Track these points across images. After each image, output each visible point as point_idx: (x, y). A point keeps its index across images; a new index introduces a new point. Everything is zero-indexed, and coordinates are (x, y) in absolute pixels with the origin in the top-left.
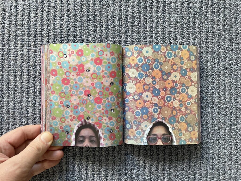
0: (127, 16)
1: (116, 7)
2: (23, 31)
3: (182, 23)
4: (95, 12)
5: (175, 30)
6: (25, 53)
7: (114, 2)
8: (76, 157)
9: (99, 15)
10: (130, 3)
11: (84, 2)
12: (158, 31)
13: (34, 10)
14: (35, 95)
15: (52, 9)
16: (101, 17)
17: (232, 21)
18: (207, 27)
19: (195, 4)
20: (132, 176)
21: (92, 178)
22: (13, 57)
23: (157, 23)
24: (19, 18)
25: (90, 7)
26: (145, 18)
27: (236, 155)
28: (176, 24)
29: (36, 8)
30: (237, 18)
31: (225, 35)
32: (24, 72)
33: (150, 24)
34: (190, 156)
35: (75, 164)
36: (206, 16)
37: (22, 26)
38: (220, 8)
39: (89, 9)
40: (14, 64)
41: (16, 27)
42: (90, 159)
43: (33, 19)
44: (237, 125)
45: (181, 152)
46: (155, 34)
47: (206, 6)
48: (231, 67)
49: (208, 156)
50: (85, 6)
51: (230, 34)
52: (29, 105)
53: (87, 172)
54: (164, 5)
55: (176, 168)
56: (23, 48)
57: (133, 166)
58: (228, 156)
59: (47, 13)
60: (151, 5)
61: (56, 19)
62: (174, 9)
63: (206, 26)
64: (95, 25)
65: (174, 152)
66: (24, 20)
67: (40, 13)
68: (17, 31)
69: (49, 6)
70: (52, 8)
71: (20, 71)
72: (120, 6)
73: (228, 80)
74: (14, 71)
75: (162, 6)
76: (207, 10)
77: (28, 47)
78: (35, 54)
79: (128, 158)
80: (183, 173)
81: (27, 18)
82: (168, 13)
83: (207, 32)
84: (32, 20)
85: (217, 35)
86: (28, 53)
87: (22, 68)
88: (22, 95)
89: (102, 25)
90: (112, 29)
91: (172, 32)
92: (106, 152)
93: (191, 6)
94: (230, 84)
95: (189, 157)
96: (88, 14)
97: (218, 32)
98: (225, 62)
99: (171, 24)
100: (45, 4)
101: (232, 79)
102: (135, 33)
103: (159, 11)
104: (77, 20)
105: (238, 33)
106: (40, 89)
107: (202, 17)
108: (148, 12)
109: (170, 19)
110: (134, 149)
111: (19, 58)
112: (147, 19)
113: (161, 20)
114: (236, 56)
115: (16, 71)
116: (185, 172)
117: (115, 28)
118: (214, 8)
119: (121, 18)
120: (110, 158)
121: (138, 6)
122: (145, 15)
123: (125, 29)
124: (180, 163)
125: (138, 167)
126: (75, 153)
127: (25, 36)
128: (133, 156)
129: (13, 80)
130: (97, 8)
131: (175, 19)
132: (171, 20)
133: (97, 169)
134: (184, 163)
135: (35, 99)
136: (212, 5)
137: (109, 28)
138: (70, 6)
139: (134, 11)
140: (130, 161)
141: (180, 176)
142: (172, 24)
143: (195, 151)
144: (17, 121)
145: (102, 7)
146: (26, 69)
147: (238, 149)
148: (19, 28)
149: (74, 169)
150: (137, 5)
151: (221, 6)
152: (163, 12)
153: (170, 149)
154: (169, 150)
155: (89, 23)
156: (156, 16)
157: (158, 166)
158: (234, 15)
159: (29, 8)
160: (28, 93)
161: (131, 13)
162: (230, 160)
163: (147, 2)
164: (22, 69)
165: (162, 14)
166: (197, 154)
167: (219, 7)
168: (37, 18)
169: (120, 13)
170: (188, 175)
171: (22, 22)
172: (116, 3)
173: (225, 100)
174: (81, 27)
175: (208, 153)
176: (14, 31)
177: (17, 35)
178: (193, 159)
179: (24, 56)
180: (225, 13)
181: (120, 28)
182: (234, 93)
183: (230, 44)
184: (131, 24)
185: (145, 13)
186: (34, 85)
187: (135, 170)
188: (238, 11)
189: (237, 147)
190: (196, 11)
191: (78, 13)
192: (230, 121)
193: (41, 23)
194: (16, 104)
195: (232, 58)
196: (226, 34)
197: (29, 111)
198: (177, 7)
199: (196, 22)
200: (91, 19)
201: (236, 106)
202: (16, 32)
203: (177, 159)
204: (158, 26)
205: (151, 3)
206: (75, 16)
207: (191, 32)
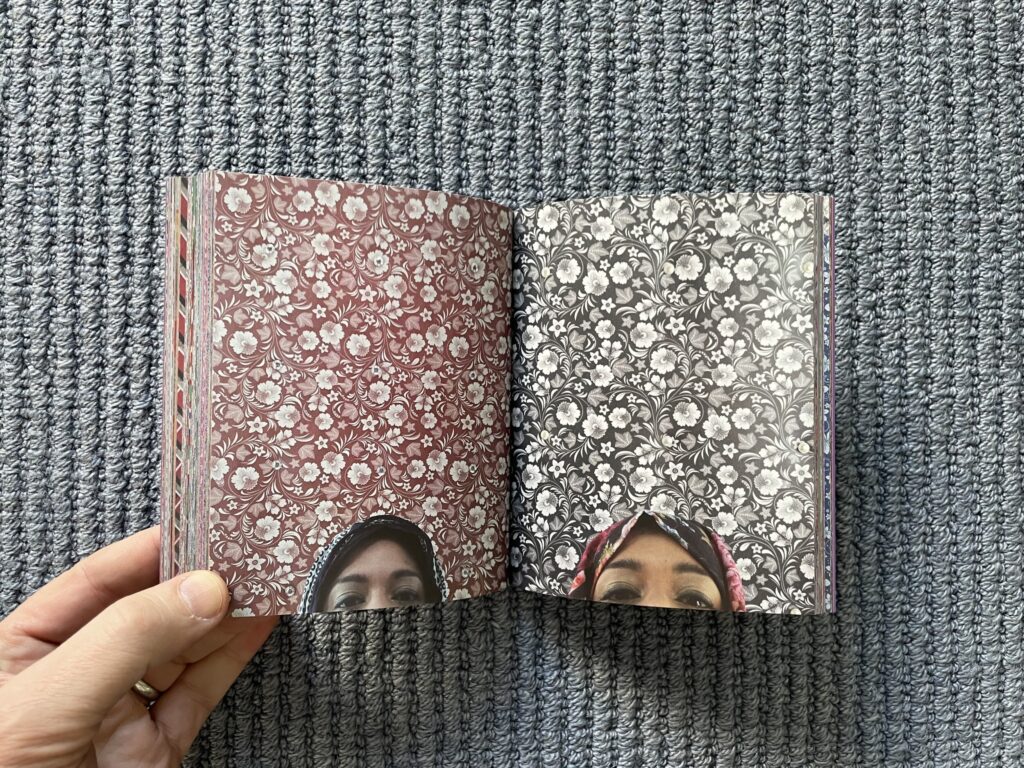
0: (465, 118)
1: (420, 86)
2: (52, 184)
3: (681, 144)
4: (335, 106)
5: (654, 173)
6: (58, 270)
7: (410, 64)
8: (263, 677)
9: (352, 117)
10: (473, 71)
11: (294, 69)
12: (586, 179)
13: (96, 98)
14: (101, 433)
15: (165, 95)
16: (361, 125)
17: (881, 134)
18: (778, 160)
19: (731, 69)
20: (487, 750)
21: (329, 762)
22: (15, 284)
23: (582, 145)
24: (37, 133)
25: (315, 85)
26: (533, 127)
27: (905, 664)
28: (656, 149)
29: (103, 94)
30: (899, 122)
31: (852, 190)
32: (55, 346)
33: (554, 151)
34: (717, 668)
35: (260, 707)
36: (774, 115)
37: (50, 163)
38: (830, 83)
39: (311, 95)
40: (17, 313)
41: (25, 168)
42: (321, 686)
43: (90, 134)
44: (902, 544)
45: (684, 652)
46: (575, 188)
47: (775, 75)
48: (877, 316)
49: (791, 668)
50: (298, 83)
51: (870, 186)
52: (75, 475)
53: (307, 736)
54: (610, 73)
55: (663, 716)
56: (54, 248)
57: (489, 710)
58: (872, 669)
59: (145, 110)
60: (558, 76)
61: (184, 135)
62: (649, 91)
63: (776, 154)
64: (337, 155)
65: (655, 653)
66: (58, 139)
67: (118, 111)
68: (28, 182)
69: (153, 84)
70: (165, 92)
71: (42, 339)
72: (436, 84)
73: (863, 368)
74: (19, 339)
75: (601, 80)
76: (779, 91)
77: (70, 246)
78: (98, 274)
79: (473, 681)
80: (688, 737)
81: (66, 134)
82: (625, 107)
83: (778, 179)
84: (88, 138)
85: (818, 189)
86: (72, 270)
87: (47, 327)
88: (50, 435)
89: (363, 158)
90: (406, 171)
91: (642, 180)
92: (382, 657)
93: (714, 77)
94: (872, 383)
95: (714, 674)
96: (307, 115)
97: (823, 178)
98: (852, 296)
99: (637, 148)
100: (139, 78)
101: (880, 362)
102: (494, 188)
103: (587, 100)
104: (266, 139)
105: (906, 182)
106: (120, 411)
107: (760, 119)
108: (544, 103)
109: (634, 130)
110: (495, 644)
111: (35, 288)
112: (543, 131)
113: (598, 132)
114: (894, 270)
115: (27, 341)
116: (698, 733)
117: (416, 168)
118: (808, 83)
119: (439, 129)
120: (401, 679)
121: (504, 81)
122: (533, 114)
123: (457, 171)
124: (680, 699)
125: (510, 716)
126: (262, 663)
127: (61, 204)
128: (491, 670)
129: (15, 377)
130: (345, 89)
131: (654, 130)
132: (636, 134)
133: (348, 724)
134: (695, 698)
135: (101, 450)
136: (801, 72)
137: (393, 166)
138: (237, 83)
139: (490, 99)
140: (480, 691)
141: (676, 751)
142: (640, 150)
143: (737, 649)
144: (32, 537)
145: (365, 87)
146: (66, 332)
147: (912, 639)
148: (36, 170)
149: (258, 726)
150: (503, 78)
151: (835, 74)
152: (607, 102)
153: (638, 642)
154: (634, 646)
155: (311, 150)
156: (575, 119)
157: (592, 708)
158: (889, 107)
159: (77, 93)
160: (71, 427)
161: (479, 107)
162: (877, 683)
163: (543, 64)
164: (49, 333)
165: (600, 111)
166: (747, 663)
167: (828, 79)
168: (109, 132)
169: (436, 107)
170: (709, 746)
171: (47, 149)
172: (419, 69)
173: (856, 445)
174: (282, 164)
175: (792, 659)
176: (17, 186)
177: (29, 199)
178: (731, 682)
179: (55, 282)
180: (851, 100)
181: (437, 166)
182: (892, 419)
183: (871, 223)
184: (480, 153)
185: (534, 107)
186: (95, 395)
187: (498, 727)
188: (907, 93)
189: (903, 634)
190: (735, 99)
191: (269, 109)
192: (877, 529)
193: (124, 149)
194: (27, 470)
195: (882, 279)
196: (858, 185)
197: (77, 498)
198: (662, 81)
199: (736, 141)
200: (320, 134)
201: (897, 467)
202: (23, 188)
203: (664, 683)
204: (586, 159)
205: (559, 68)
206: (256, 121)
207: (717, 179)
